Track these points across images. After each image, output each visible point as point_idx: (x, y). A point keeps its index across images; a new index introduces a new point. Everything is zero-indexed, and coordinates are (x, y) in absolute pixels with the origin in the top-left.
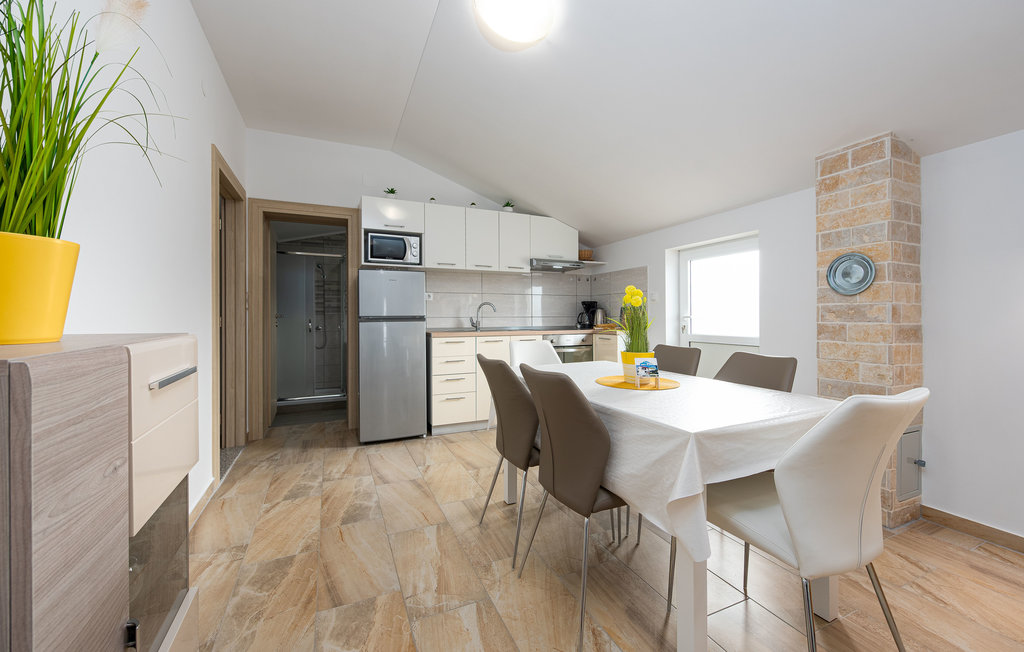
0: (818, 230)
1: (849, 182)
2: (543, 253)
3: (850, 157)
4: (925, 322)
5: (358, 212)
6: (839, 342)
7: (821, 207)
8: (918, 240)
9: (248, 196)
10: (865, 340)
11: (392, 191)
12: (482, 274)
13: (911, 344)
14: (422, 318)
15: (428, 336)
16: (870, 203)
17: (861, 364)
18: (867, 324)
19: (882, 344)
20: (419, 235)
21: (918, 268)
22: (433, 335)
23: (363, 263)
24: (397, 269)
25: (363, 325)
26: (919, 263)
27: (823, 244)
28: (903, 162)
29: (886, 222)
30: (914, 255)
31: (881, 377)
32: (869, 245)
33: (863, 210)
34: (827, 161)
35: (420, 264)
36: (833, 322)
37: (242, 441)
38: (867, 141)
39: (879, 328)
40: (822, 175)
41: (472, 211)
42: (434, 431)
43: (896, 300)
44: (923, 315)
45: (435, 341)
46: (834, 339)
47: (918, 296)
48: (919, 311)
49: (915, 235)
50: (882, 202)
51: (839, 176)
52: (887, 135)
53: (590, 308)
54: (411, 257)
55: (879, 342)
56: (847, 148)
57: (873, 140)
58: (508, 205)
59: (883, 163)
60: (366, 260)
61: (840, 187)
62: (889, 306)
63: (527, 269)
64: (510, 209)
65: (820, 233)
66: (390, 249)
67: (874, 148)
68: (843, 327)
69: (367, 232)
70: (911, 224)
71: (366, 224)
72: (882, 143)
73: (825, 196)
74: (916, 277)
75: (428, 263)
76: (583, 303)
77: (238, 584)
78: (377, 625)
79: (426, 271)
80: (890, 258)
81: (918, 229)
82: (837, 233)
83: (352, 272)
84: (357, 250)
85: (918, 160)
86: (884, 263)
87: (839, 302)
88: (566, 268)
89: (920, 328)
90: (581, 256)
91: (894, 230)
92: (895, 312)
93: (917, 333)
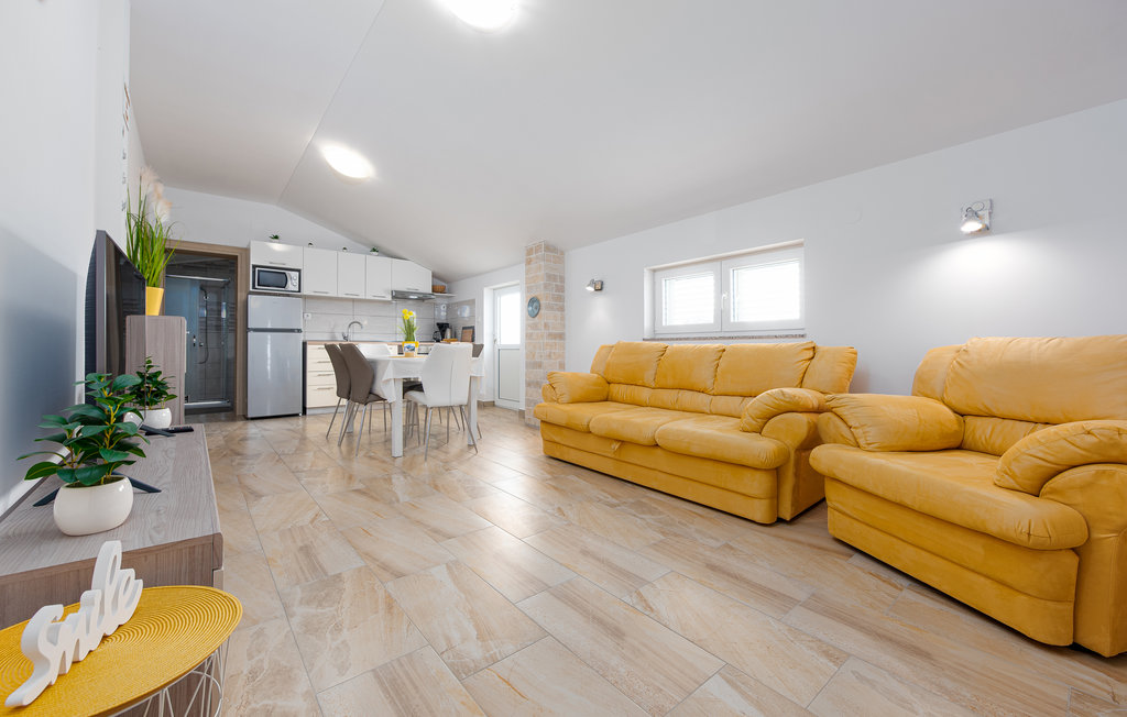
0: (526, 285)
1: (533, 261)
2: (402, 287)
3: (533, 250)
4: (567, 331)
5: (247, 251)
6: (531, 342)
7: (527, 272)
8: (563, 292)
10: (537, 340)
11: (276, 237)
12: (353, 300)
13: (558, 341)
14: (299, 331)
15: (304, 344)
16: (539, 273)
17: (536, 351)
18: (538, 332)
19: (541, 341)
20: (299, 271)
21: (564, 305)
22: (307, 343)
23: (251, 290)
24: (280, 295)
26: (564, 303)
27: (528, 292)
28: (552, 254)
29: (542, 282)
30: (561, 299)
31: (541, 357)
32: (539, 293)
33: (537, 276)
34: (528, 249)
35: (299, 292)
36: (530, 331)
39: (541, 334)
40: (526, 257)
41: (345, 253)
42: (308, 412)
43: (547, 320)
44: (566, 327)
45: (309, 347)
47: (563, 318)
48: (564, 326)
49: (561, 289)
50: (542, 272)
51: (531, 258)
53: (442, 327)
54: (292, 286)
56: (531, 246)
57: (539, 243)
58: (374, 250)
59: (542, 254)
60: (254, 288)
61: (531, 263)
62: (543, 323)
63: (389, 298)
64: (376, 253)
65: (527, 287)
66: (274, 279)
67: (538, 248)
68: (532, 334)
69: (254, 267)
70: (558, 283)
71: (254, 261)
72: (542, 244)
73: (528, 267)
74: (562, 309)
75: (305, 291)
76: (438, 324)
79: (306, 297)
80: (544, 300)
81: (563, 287)
82: (530, 287)
83: (241, 296)
84: (245, 279)
85: (562, 253)
86: (543, 302)
87: (532, 321)
88: (422, 298)
89: (563, 334)
90: (434, 290)
91: (546, 287)
92: (546, 325)
93: (561, 336)
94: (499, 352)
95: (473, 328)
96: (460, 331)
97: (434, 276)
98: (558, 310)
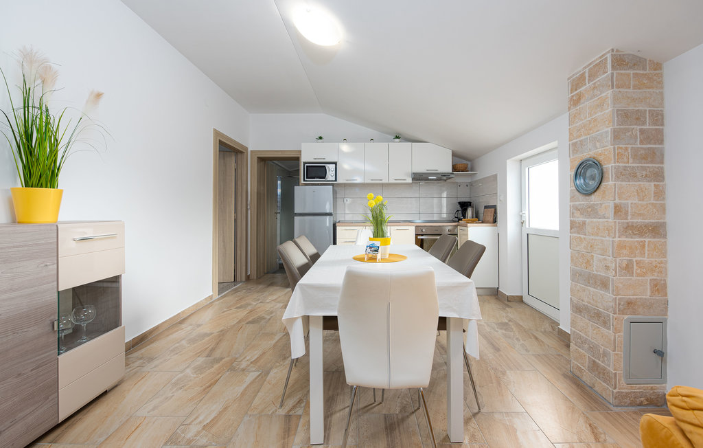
0: (570, 140)
1: (587, 96)
2: (422, 169)
3: (587, 75)
4: (670, 219)
5: (299, 152)
6: (582, 236)
7: (572, 120)
8: (661, 142)
9: (250, 149)
10: (597, 234)
11: (321, 138)
12: (382, 185)
13: (647, 240)
14: (331, 214)
15: (334, 225)
16: (600, 114)
17: (595, 255)
18: (599, 220)
19: (607, 238)
20: (335, 163)
21: (662, 168)
22: (337, 224)
23: (302, 182)
24: (321, 185)
25: (296, 219)
26: (662, 163)
27: (573, 150)
28: (631, 72)
29: (609, 129)
30: (655, 156)
31: (607, 268)
32: (599, 150)
33: (595, 120)
34: (574, 80)
35: (336, 180)
36: (580, 218)
37: (244, 279)
38: (597, 60)
39: (606, 224)
40: (571, 93)
41: (372, 144)
43: (620, 198)
44: (667, 212)
45: (338, 228)
46: (579, 234)
47: (660, 194)
48: (663, 209)
49: (655, 137)
50: (607, 111)
51: (580, 92)
52: (608, 52)
53: (464, 206)
54: (330, 176)
55: (605, 237)
56: (585, 68)
57: (600, 57)
58: (397, 137)
59: (606, 77)
60: (304, 180)
61: (582, 101)
62: (612, 204)
63: (409, 180)
64: (398, 140)
65: (571, 142)
66: (317, 171)
68: (584, 223)
69: (305, 163)
70: (647, 127)
71: (304, 159)
72: (606, 59)
73: (573, 111)
74: (658, 176)
75: (339, 181)
76: (459, 203)
77: (183, 339)
78: (213, 369)
80: (613, 162)
81: (660, 132)
82: (580, 141)
85: (658, 66)
86: (609, 166)
87: (582, 201)
88: (442, 178)
89: (663, 225)
90: (455, 168)
91: (617, 136)
92: (618, 210)
93: (658, 229)
94: (528, 238)
95: (495, 207)
96: (482, 210)
97: (454, 155)
98: (647, 177)
